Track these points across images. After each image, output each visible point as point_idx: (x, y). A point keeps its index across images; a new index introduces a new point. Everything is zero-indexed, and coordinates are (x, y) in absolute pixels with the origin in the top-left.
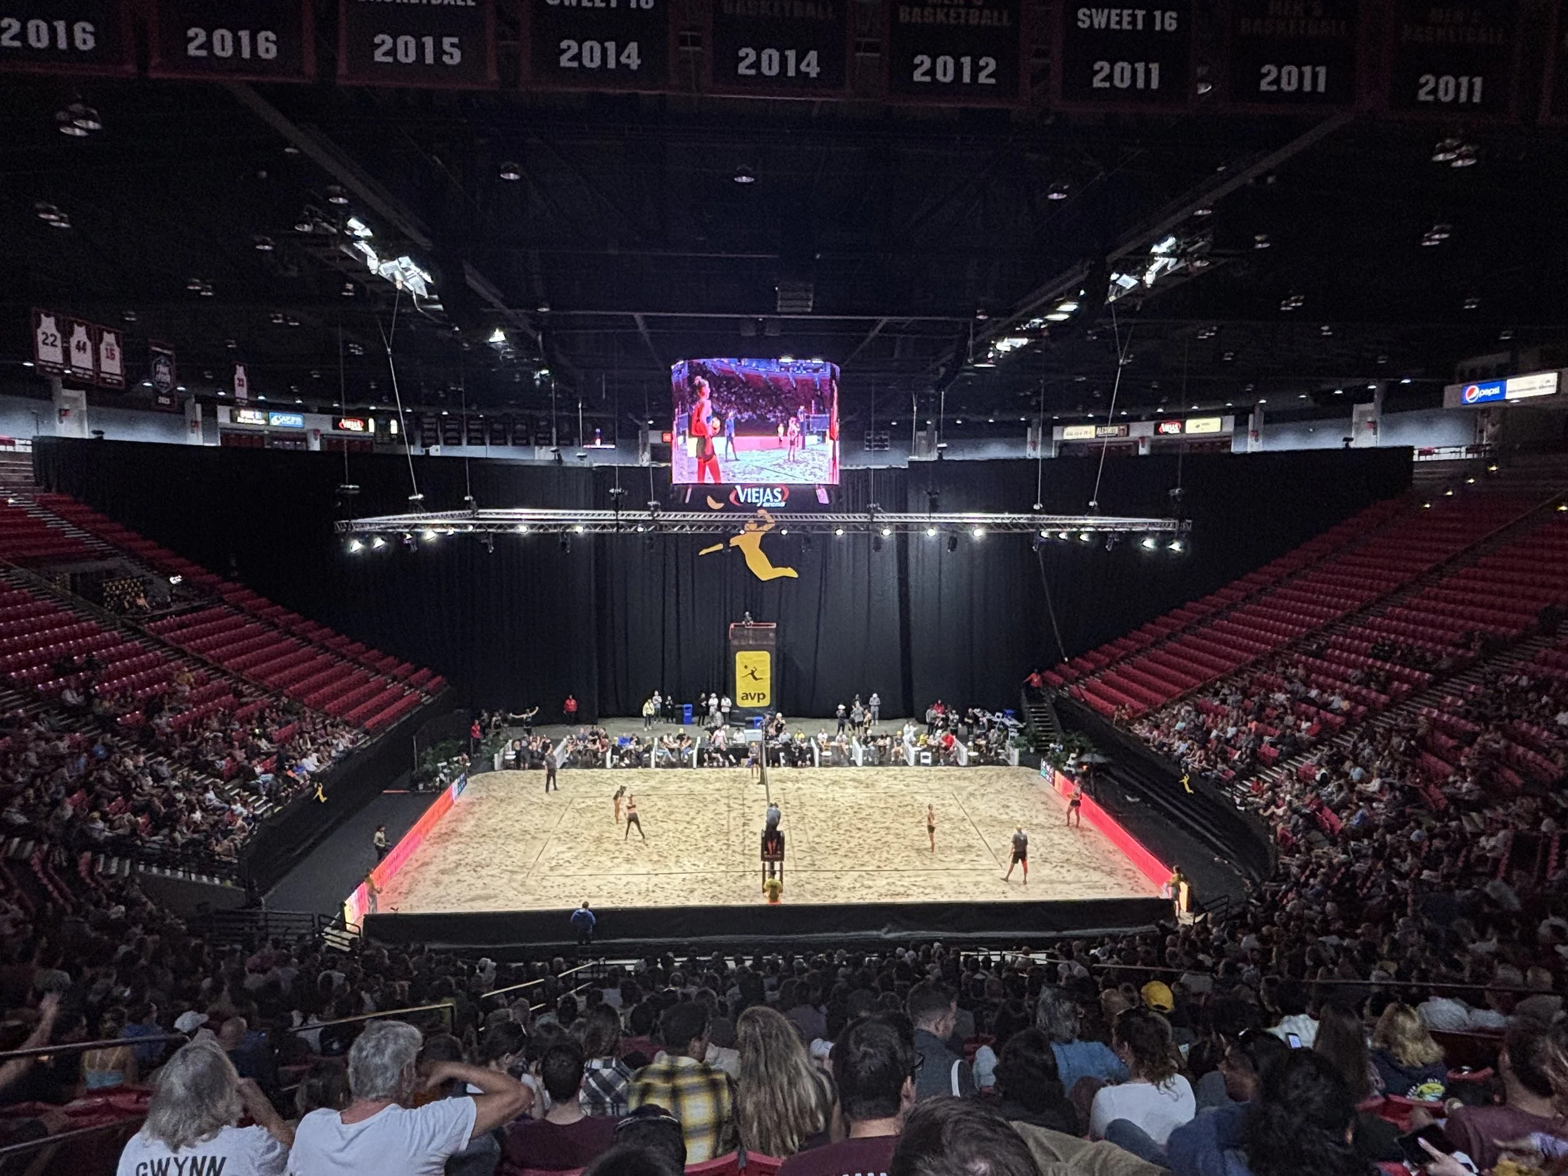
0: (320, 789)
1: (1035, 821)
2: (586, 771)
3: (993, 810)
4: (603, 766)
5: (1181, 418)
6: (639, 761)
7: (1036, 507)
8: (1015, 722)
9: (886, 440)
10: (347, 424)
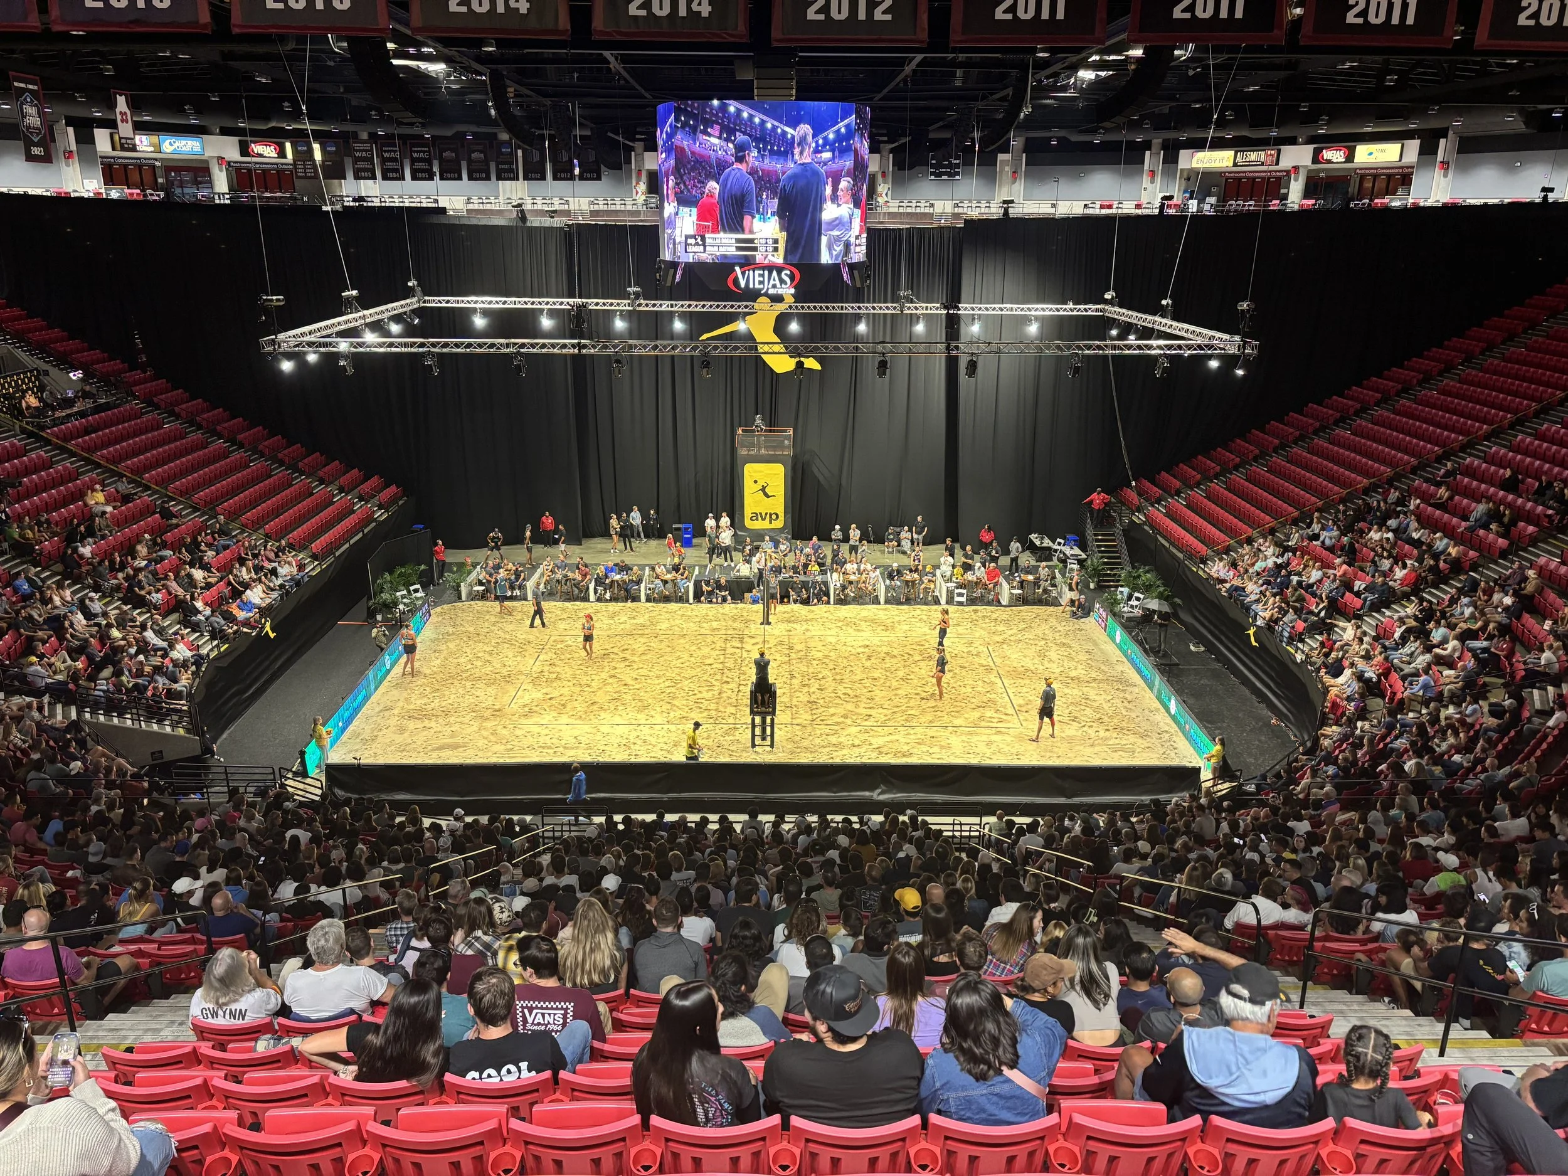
0: (268, 624)
1: (1073, 674)
2: (567, 604)
3: (1028, 659)
4: (586, 599)
5: (1349, 142)
6: (626, 594)
7: (1108, 296)
8: (1077, 551)
9: (957, 166)
10: (257, 148)
